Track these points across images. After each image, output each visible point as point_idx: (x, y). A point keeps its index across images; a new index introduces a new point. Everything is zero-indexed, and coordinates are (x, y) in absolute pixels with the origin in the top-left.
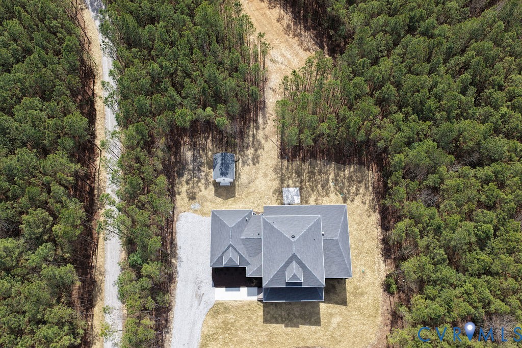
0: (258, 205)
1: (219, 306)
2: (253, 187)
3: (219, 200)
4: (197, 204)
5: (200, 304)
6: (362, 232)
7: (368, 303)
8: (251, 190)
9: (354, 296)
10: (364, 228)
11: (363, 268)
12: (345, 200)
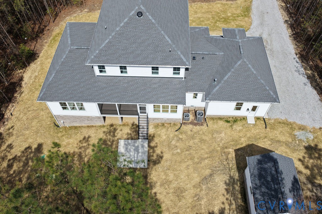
3: (264, 144)
4: (303, 138)
8: (206, 162)
12: (39, 148)
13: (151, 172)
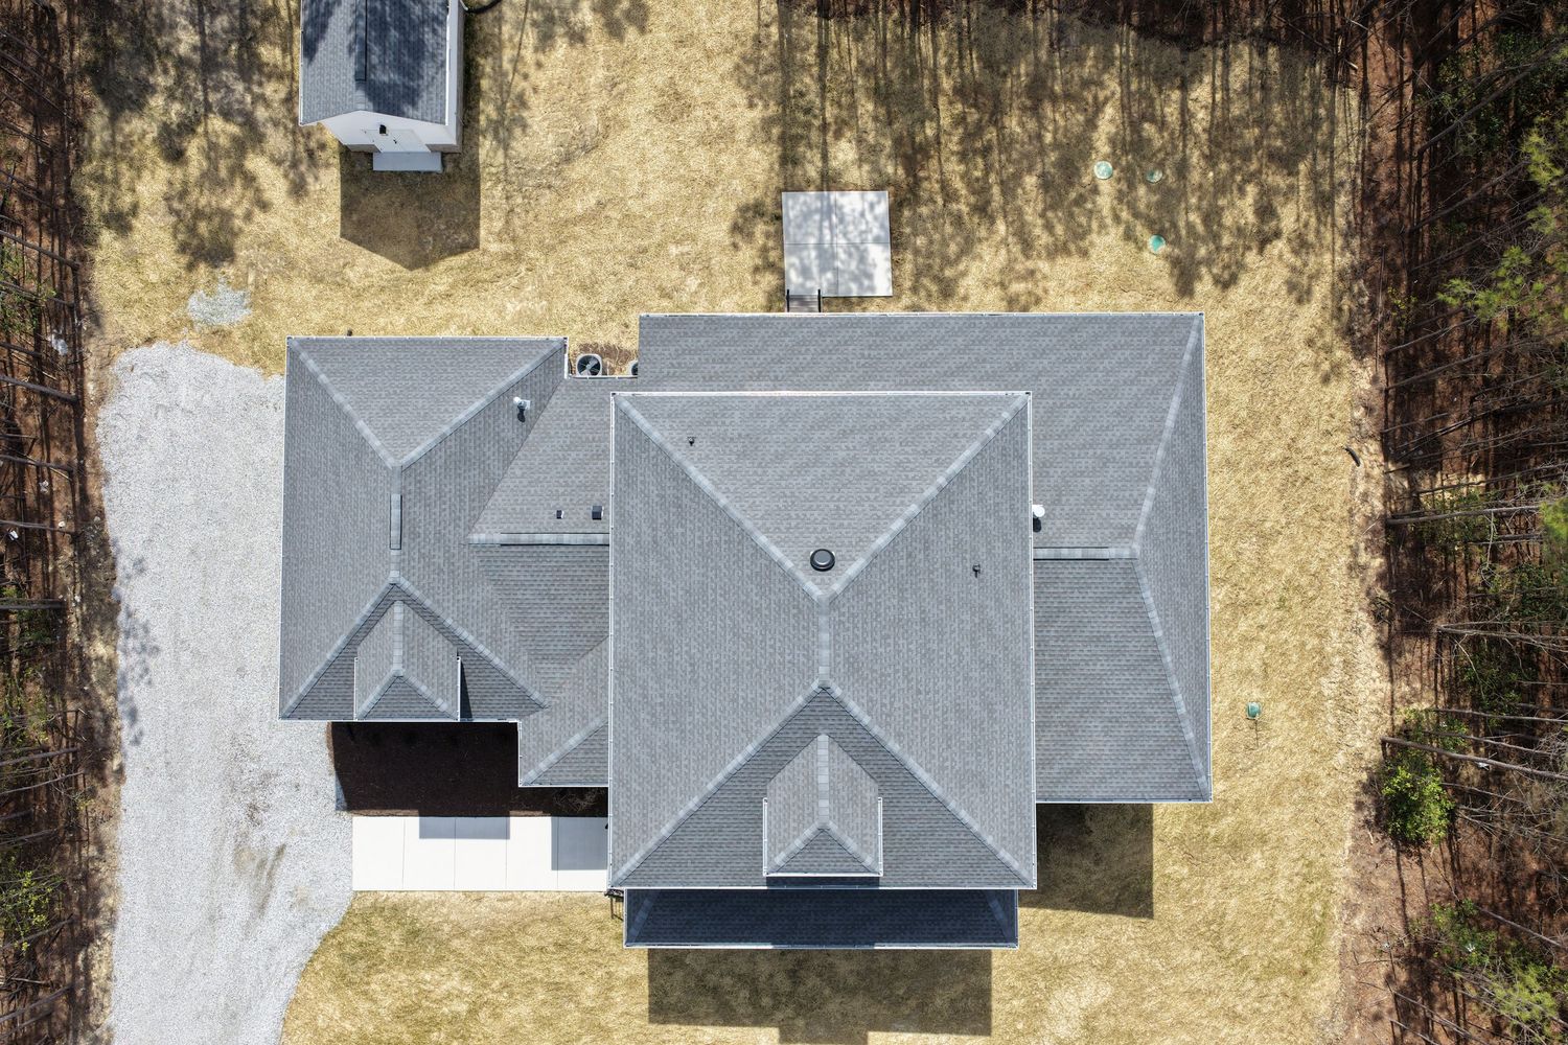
0: (623, 304)
1: (378, 923)
2: (585, 183)
3: (371, 266)
4: (226, 295)
5: (262, 908)
6: (1264, 476)
7: (1269, 895)
8: (580, 205)
9: (1189, 858)
10: (1276, 453)
11: (1253, 694)
12: (1185, 278)
13: (770, 178)
